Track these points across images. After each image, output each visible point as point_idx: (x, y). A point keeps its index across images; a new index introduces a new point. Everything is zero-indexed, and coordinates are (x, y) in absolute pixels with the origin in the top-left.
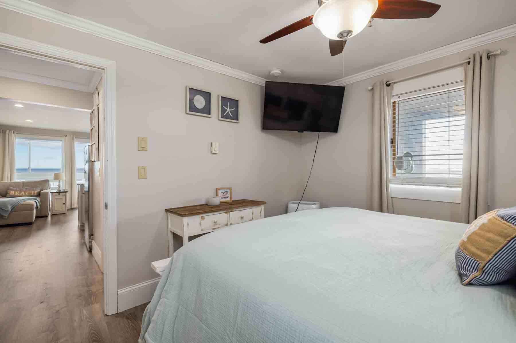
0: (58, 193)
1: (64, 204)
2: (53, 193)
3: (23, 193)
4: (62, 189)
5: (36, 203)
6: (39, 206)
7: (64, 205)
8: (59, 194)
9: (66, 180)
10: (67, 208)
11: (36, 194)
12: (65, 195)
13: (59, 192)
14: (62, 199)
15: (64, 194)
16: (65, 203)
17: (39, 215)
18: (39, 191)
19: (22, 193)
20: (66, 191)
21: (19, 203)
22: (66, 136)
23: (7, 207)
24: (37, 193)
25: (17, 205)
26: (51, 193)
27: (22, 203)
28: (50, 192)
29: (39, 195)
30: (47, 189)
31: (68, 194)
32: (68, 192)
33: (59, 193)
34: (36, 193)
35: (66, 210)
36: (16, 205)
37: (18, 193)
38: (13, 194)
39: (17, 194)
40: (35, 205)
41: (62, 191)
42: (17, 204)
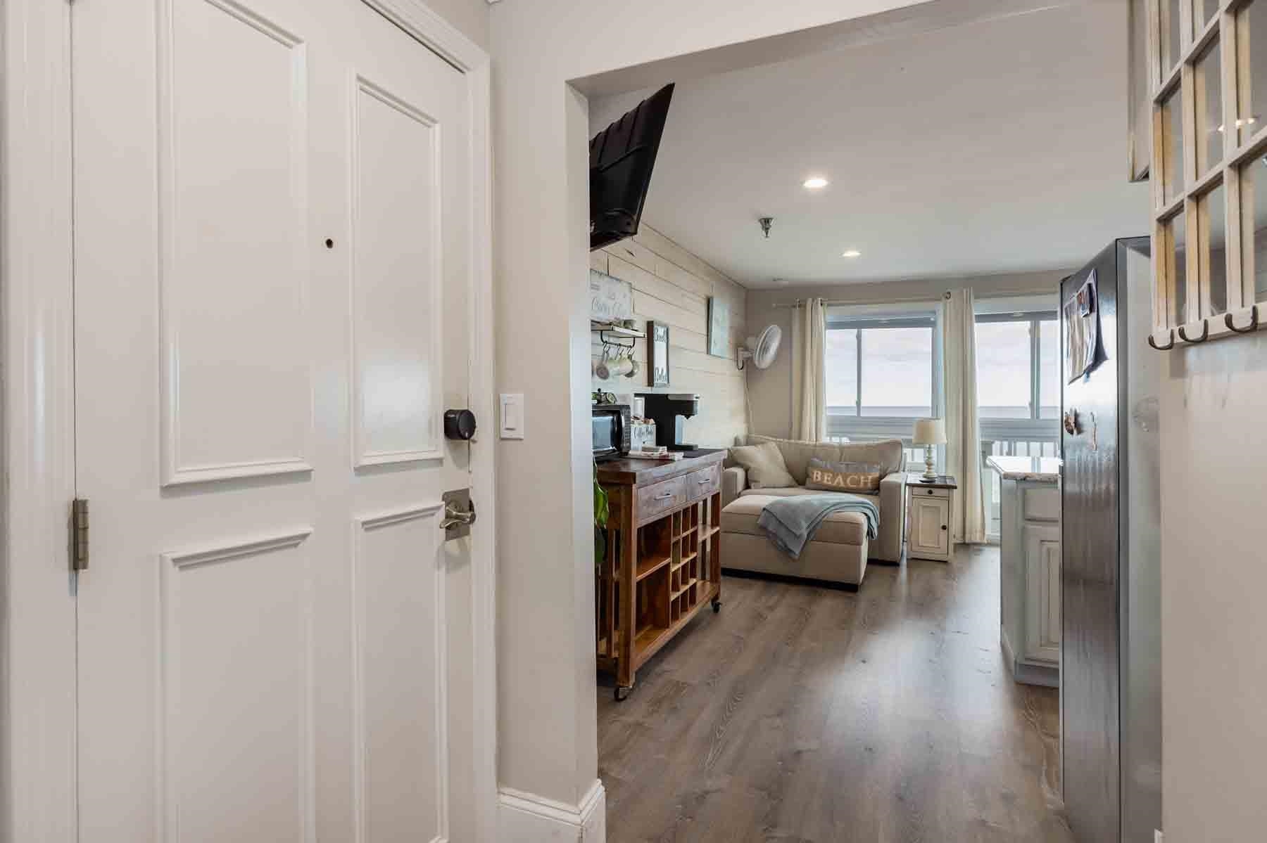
0: (928, 489)
1: (944, 528)
2: (912, 486)
3: (840, 479)
4: (938, 472)
5: (869, 519)
6: (876, 531)
7: (946, 531)
8: (930, 492)
9: (947, 445)
10: (953, 541)
11: (869, 485)
12: (949, 500)
13: (929, 485)
14: (938, 508)
15: (944, 492)
16: (946, 525)
17: (877, 556)
18: (877, 475)
19: (837, 481)
20: (949, 483)
21: (825, 515)
22: (948, 296)
23: (798, 526)
24: (871, 482)
25: (821, 520)
26: (907, 487)
27: (833, 516)
28: (906, 484)
29: (875, 489)
30: (897, 472)
31: (956, 494)
32: (956, 488)
33: (932, 489)
34: (869, 481)
35: (951, 547)
36: (818, 520)
37: (829, 479)
38: (819, 479)
39: (827, 480)
40: (865, 529)
41: (938, 482)
42: (820, 518)
